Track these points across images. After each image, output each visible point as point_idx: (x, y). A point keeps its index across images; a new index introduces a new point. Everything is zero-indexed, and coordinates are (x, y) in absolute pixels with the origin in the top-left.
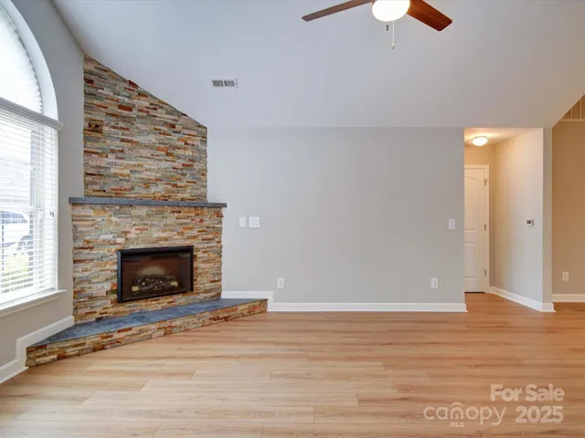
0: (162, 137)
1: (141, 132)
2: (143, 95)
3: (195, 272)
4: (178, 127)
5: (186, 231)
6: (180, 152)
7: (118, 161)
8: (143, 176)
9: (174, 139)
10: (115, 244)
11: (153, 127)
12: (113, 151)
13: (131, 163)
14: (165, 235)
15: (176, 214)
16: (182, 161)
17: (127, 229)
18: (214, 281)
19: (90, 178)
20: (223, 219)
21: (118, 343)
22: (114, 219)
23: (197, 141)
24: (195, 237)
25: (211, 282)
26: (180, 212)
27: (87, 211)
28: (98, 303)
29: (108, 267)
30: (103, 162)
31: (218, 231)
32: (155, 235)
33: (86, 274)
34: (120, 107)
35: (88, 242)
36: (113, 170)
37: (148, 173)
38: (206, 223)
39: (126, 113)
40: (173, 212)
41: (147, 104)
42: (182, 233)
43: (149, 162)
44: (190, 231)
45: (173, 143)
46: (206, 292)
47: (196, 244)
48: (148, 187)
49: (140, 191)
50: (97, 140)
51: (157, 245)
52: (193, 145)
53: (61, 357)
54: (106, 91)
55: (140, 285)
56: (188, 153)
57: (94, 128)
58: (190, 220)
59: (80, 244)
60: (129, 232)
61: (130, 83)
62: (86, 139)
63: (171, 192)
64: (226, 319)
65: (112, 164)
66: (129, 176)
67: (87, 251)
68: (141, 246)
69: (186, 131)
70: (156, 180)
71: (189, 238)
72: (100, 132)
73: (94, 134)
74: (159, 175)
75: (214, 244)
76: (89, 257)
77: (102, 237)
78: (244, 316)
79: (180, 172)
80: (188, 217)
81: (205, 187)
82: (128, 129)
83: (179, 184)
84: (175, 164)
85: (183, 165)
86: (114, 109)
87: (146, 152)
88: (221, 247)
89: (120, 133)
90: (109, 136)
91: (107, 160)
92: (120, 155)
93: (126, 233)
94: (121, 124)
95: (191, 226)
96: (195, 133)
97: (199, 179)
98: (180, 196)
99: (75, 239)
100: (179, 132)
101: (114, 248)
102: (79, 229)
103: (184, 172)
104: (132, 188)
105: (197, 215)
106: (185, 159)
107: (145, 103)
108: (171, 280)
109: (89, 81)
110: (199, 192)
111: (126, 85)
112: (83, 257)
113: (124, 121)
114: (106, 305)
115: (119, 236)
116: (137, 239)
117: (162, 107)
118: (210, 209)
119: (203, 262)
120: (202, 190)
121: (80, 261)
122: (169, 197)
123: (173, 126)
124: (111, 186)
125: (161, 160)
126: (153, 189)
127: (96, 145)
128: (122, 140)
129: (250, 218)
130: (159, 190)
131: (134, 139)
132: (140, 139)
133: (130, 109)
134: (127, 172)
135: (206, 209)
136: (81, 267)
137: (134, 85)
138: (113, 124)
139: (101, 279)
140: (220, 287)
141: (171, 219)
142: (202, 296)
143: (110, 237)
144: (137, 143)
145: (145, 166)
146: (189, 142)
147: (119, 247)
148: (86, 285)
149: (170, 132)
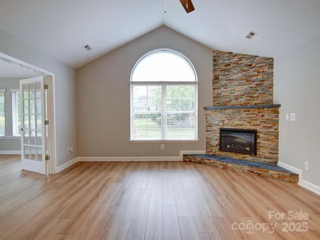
0: (245, 73)
1: (234, 74)
2: (236, 55)
3: (258, 145)
4: (254, 65)
5: (252, 121)
6: (255, 78)
7: (225, 90)
8: (235, 94)
9: (251, 72)
10: (219, 125)
11: (240, 69)
12: (222, 86)
13: (230, 89)
14: (241, 123)
15: (247, 112)
16: (256, 83)
17: (223, 119)
18: (272, 153)
19: (215, 99)
20: (279, 115)
21: (205, 164)
22: (219, 115)
23: (266, 69)
24: (257, 125)
25: (269, 153)
26: (249, 111)
27: (210, 112)
28: (213, 148)
29: (217, 135)
30: (219, 91)
31: (276, 123)
32: (236, 123)
33: (209, 136)
34: (225, 66)
35: (210, 124)
36: (223, 94)
37: (238, 93)
38: (267, 117)
39: (228, 67)
40: (245, 111)
41: (237, 59)
42: (250, 122)
43: (238, 87)
44: (255, 121)
45: (250, 74)
46: (265, 158)
47: (258, 129)
48: (238, 99)
49: (234, 102)
50: (217, 83)
51: (237, 128)
52: (263, 72)
53: (190, 161)
54: (221, 61)
55: (230, 145)
56: (260, 77)
57: (216, 78)
58: (255, 115)
59: (208, 124)
60: (224, 121)
61: (229, 53)
62: (213, 84)
63: (249, 100)
64: (259, 175)
65: (222, 91)
66: (229, 95)
67: (210, 127)
68: (229, 127)
69: (258, 65)
70: (241, 95)
71: (253, 125)
72: (218, 79)
73: (216, 81)
74: (243, 93)
75: (272, 130)
76: (211, 130)
77: (215, 122)
78: (273, 178)
79: (255, 89)
80: (254, 114)
81: (272, 95)
82: (228, 75)
83: (254, 96)
84: (251, 86)
85: (256, 85)
86: (223, 67)
87: (236, 83)
88: (278, 133)
89: (225, 77)
90: (221, 80)
91: (221, 90)
92: (226, 87)
93: (223, 121)
94: (226, 73)
95: (256, 118)
96: (264, 64)
97: (268, 91)
98: (255, 102)
99: (207, 122)
100: (254, 67)
101: (219, 127)
102: (208, 119)
103: (257, 88)
104: (230, 101)
105: (260, 112)
106: (258, 81)
107: (236, 59)
108: (247, 147)
109: (214, 60)
110: (267, 99)
111: (228, 55)
112: (208, 129)
113: (227, 71)
114: (216, 150)
115: (220, 122)
116: (228, 124)
117: (244, 58)
118: (269, 109)
119: (264, 140)
120: (270, 97)
121: (208, 131)
122: (248, 103)
123: (250, 65)
124: (222, 100)
125: (244, 85)
126: (240, 100)
127: (217, 85)
128: (226, 80)
129: (291, 114)
130: (243, 100)
131: (231, 78)
132: (234, 77)
133: (229, 65)
134: (228, 94)
135: (266, 109)
136: (208, 133)
137: (231, 53)
138: (223, 74)
139: (215, 139)
140: (277, 158)
141: (244, 115)
142: (262, 160)
143: (217, 122)
144: (232, 80)
145: (236, 90)
146: (261, 71)
147: (220, 127)
148: (210, 140)
149: (249, 69)
